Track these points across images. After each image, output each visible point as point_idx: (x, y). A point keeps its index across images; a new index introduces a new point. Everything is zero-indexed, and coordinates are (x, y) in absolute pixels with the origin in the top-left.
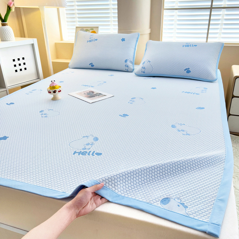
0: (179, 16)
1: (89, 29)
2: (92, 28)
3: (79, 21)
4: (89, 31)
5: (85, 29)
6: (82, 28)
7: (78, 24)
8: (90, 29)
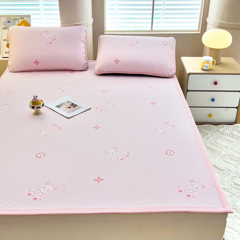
2: (22, 17)
5: (12, 18)
6: (8, 17)
8: (19, 18)
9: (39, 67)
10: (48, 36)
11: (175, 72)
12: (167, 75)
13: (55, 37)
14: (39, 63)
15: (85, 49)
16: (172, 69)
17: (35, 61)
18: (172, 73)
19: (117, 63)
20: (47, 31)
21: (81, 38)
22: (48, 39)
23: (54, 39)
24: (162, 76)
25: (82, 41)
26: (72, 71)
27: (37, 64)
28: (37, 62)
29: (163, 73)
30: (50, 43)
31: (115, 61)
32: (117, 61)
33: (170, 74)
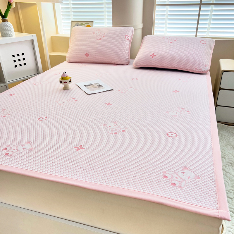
0: (170, 11)
3: (74, 15)
5: (80, 23)
6: (77, 22)
7: (73, 18)
8: (85, 23)
9: (89, 59)
10: (100, 33)
11: (209, 68)
12: (200, 71)
13: (105, 34)
14: (88, 55)
15: (129, 46)
16: (206, 66)
17: (86, 54)
18: (206, 70)
19: (153, 57)
20: (99, 30)
21: (126, 36)
22: (99, 36)
23: (104, 36)
24: (195, 72)
25: (127, 39)
26: (115, 64)
27: (87, 56)
28: (87, 55)
29: (196, 69)
30: (100, 39)
31: (151, 55)
32: (153, 55)
33: (203, 70)
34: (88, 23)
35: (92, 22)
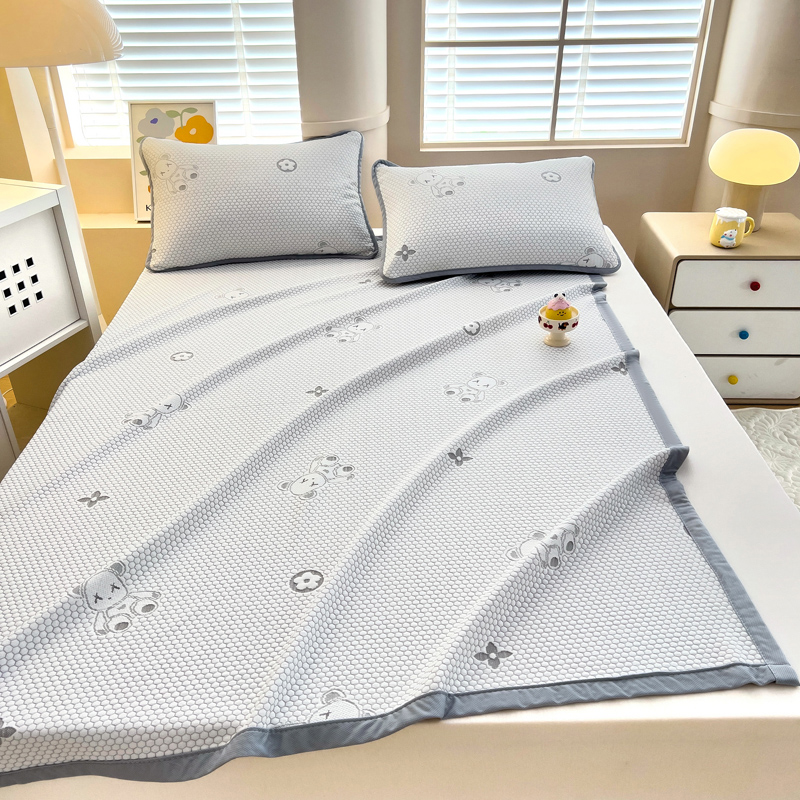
0: (461, 57)
1: (179, 110)
2: (191, 107)
4: (181, 115)
5: (164, 110)
6: (153, 107)
8: (184, 111)
34: (196, 110)
35: (211, 104)
